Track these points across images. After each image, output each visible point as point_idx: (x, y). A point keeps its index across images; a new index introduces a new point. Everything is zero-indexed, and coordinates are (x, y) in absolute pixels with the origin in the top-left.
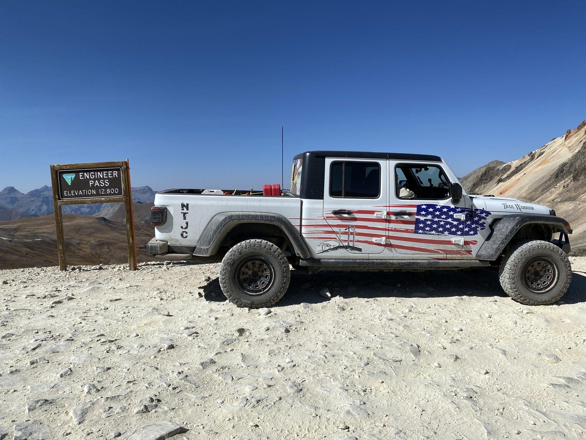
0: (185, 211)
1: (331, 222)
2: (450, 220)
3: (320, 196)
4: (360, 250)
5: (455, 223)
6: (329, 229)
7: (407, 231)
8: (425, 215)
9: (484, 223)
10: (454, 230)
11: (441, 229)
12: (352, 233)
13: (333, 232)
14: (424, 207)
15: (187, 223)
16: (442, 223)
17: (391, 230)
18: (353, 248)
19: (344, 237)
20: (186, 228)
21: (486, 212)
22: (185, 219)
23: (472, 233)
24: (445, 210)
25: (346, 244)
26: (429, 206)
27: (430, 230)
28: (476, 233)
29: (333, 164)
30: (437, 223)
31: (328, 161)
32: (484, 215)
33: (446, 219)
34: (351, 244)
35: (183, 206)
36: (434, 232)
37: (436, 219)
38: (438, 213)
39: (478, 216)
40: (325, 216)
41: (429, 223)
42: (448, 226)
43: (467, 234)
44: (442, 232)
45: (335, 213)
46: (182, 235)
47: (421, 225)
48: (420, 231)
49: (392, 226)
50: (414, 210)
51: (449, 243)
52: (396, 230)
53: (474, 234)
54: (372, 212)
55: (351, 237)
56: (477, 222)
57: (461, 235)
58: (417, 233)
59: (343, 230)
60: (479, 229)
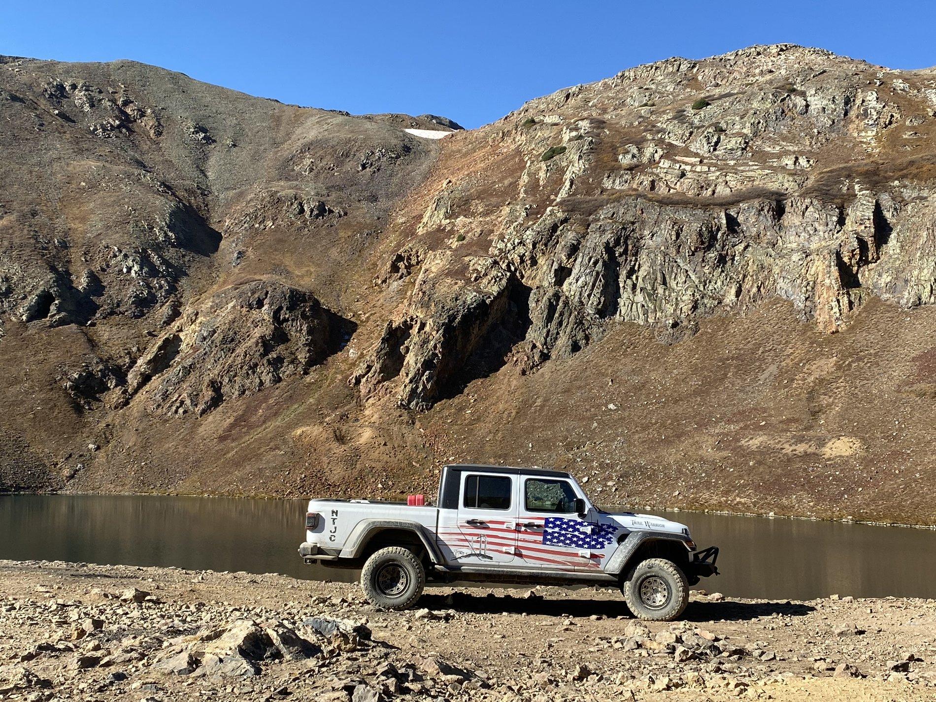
0: (335, 517)
1: (464, 531)
2: (576, 533)
3: (455, 506)
4: (491, 558)
5: (582, 536)
6: (462, 537)
7: (535, 542)
8: (553, 528)
9: (611, 538)
10: (580, 543)
11: (568, 542)
12: (483, 542)
13: (466, 540)
14: (552, 520)
15: (335, 528)
16: (569, 536)
17: (520, 541)
18: (484, 556)
19: (477, 546)
20: (334, 532)
21: (612, 527)
22: (334, 524)
23: (599, 546)
24: (572, 523)
25: (478, 552)
26: (556, 519)
27: (557, 542)
28: (603, 547)
29: (468, 478)
30: (564, 535)
31: (464, 475)
32: (611, 530)
33: (573, 532)
34: (483, 553)
35: (333, 512)
36: (561, 544)
37: (563, 532)
38: (565, 526)
39: (605, 531)
40: (459, 525)
41: (556, 535)
42: (575, 539)
43: (594, 547)
44: (569, 545)
45: (468, 522)
46: (330, 538)
47: (549, 537)
48: (548, 543)
49: (521, 536)
50: (542, 522)
51: (576, 555)
52: (525, 541)
53: (601, 548)
54: (503, 523)
55: (483, 546)
56: (604, 537)
57: (588, 548)
58: (545, 544)
59: (475, 538)
60: (606, 543)
